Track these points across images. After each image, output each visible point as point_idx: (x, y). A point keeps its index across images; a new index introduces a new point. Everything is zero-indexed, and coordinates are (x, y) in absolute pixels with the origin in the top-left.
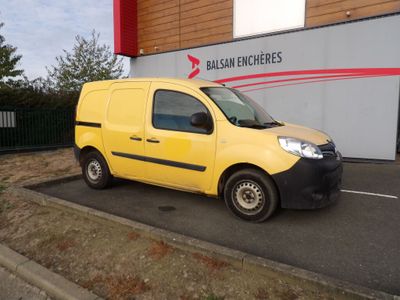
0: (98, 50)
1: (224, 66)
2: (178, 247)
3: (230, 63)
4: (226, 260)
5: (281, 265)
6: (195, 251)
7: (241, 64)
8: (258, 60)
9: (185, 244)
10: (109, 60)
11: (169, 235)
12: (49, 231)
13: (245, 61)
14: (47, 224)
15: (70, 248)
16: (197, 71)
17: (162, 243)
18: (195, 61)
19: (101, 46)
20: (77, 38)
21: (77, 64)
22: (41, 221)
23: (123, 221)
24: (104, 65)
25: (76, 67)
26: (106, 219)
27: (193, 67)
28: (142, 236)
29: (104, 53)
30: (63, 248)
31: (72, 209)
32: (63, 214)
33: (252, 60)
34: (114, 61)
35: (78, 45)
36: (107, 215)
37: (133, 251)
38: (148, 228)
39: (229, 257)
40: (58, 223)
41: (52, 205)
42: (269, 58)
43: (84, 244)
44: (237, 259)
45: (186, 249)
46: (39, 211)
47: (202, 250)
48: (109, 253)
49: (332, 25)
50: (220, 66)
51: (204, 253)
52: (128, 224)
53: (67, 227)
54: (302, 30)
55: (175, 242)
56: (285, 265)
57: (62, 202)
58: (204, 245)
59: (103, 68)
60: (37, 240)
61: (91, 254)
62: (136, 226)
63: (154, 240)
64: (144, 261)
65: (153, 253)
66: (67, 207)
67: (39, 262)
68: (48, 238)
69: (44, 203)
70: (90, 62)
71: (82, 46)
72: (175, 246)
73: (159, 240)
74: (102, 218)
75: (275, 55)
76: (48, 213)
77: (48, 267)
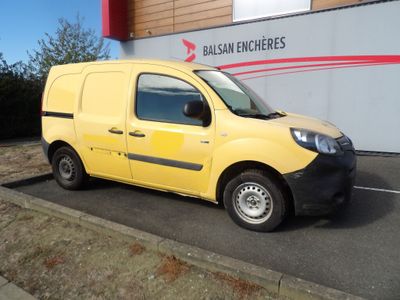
0: (84, 35)
1: (222, 52)
2: (194, 263)
3: (229, 49)
4: (257, 282)
5: (329, 290)
6: (217, 270)
7: (240, 49)
8: (260, 45)
9: (203, 261)
10: (95, 45)
11: (182, 248)
12: (32, 242)
13: (245, 47)
14: (30, 232)
15: (60, 266)
16: (193, 57)
17: (174, 258)
18: (190, 46)
19: (86, 30)
20: (61, 21)
21: (60, 48)
22: (24, 229)
23: (123, 229)
24: (89, 50)
25: (59, 53)
26: (103, 227)
27: (189, 52)
28: (148, 249)
29: (89, 38)
30: (50, 265)
31: (61, 213)
32: (49, 220)
33: (253, 46)
34: (100, 47)
35: (62, 29)
36: (103, 222)
37: (138, 268)
38: (155, 239)
39: (261, 279)
40: (44, 231)
41: (37, 208)
42: (271, 44)
43: (78, 260)
44: (273, 282)
45: (204, 266)
46: (20, 215)
47: (225, 268)
48: (109, 272)
49: (340, 8)
50: (218, 51)
51: (228, 273)
52: (129, 233)
53: (55, 237)
54: (308, 13)
55: (190, 257)
56: (335, 291)
57: (48, 204)
58: (227, 262)
59: (88, 54)
60: (18, 254)
61: (86, 273)
62: (141, 236)
63: (163, 255)
64: (155, 283)
65: (163, 271)
66: (53, 211)
67: (21, 285)
68: (31, 251)
69: (27, 206)
70: (74, 46)
71: (65, 30)
72: (190, 262)
73: (169, 254)
74: (96, 225)
75: (278, 41)
76: (32, 218)
77: (32, 291)
